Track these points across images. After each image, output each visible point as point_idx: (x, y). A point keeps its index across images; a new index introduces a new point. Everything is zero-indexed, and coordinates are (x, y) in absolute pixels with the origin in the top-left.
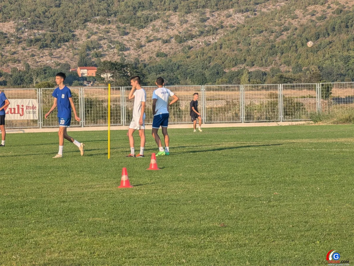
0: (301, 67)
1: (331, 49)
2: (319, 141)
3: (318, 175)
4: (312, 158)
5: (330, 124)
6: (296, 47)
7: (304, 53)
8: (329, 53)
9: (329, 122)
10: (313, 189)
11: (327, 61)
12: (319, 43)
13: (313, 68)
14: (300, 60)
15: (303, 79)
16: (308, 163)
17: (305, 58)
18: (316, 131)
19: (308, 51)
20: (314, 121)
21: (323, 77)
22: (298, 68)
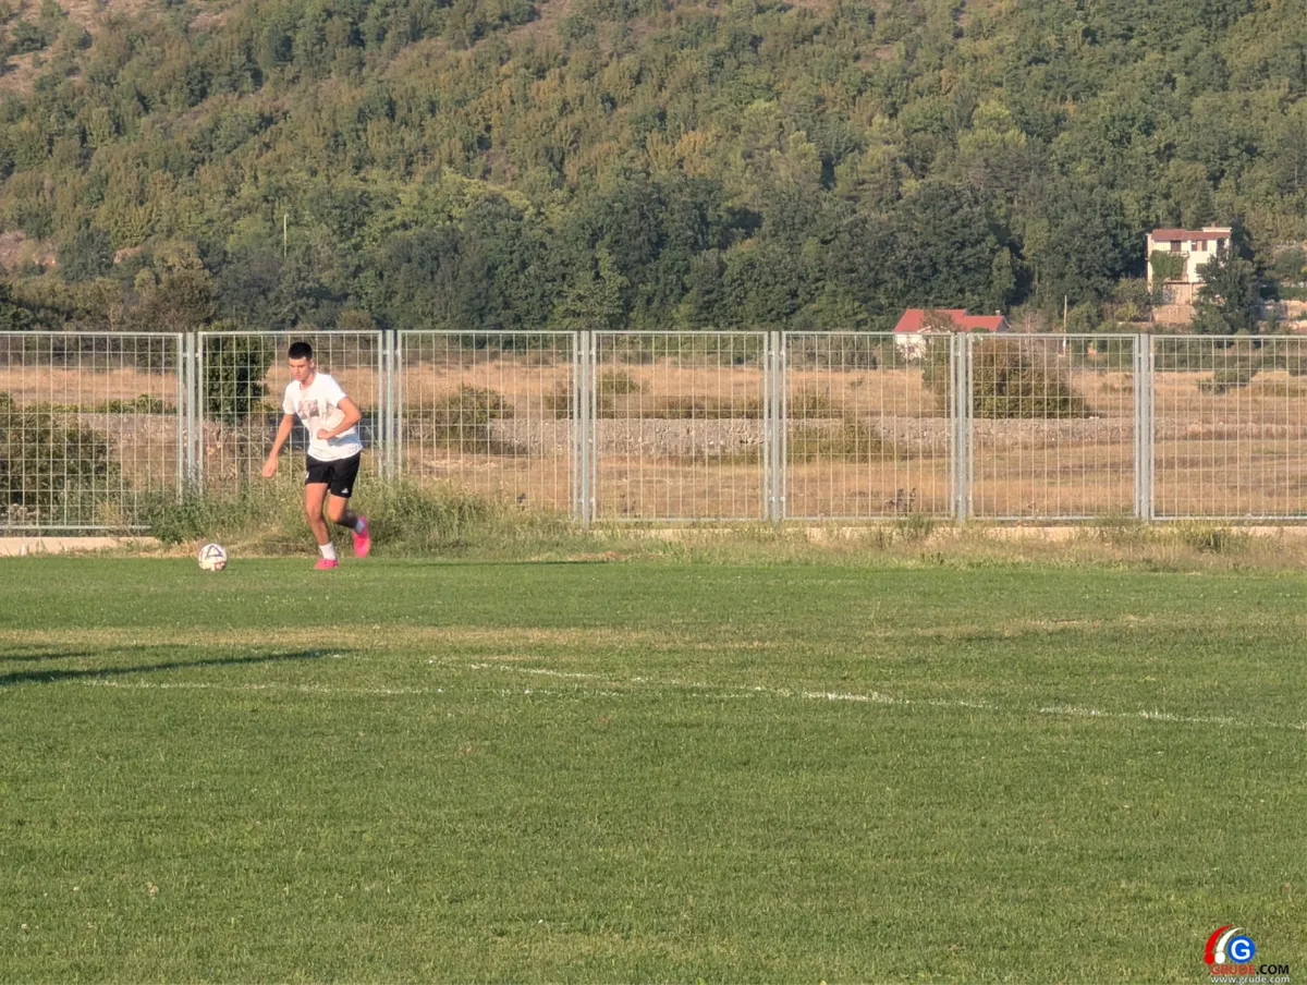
0: (105, 245)
1: (269, 155)
2: (179, 640)
3: (157, 818)
4: (130, 729)
5: (250, 555)
6: (84, 139)
7: (122, 172)
8: (256, 178)
9: (240, 544)
10: (122, 886)
11: (242, 223)
12: (204, 121)
13: (175, 254)
14: (103, 210)
15: (114, 311)
16: (107, 757)
17: (128, 201)
18: (167, 589)
19: (146, 164)
20: (163, 539)
21: (221, 306)
22: (92, 252)
